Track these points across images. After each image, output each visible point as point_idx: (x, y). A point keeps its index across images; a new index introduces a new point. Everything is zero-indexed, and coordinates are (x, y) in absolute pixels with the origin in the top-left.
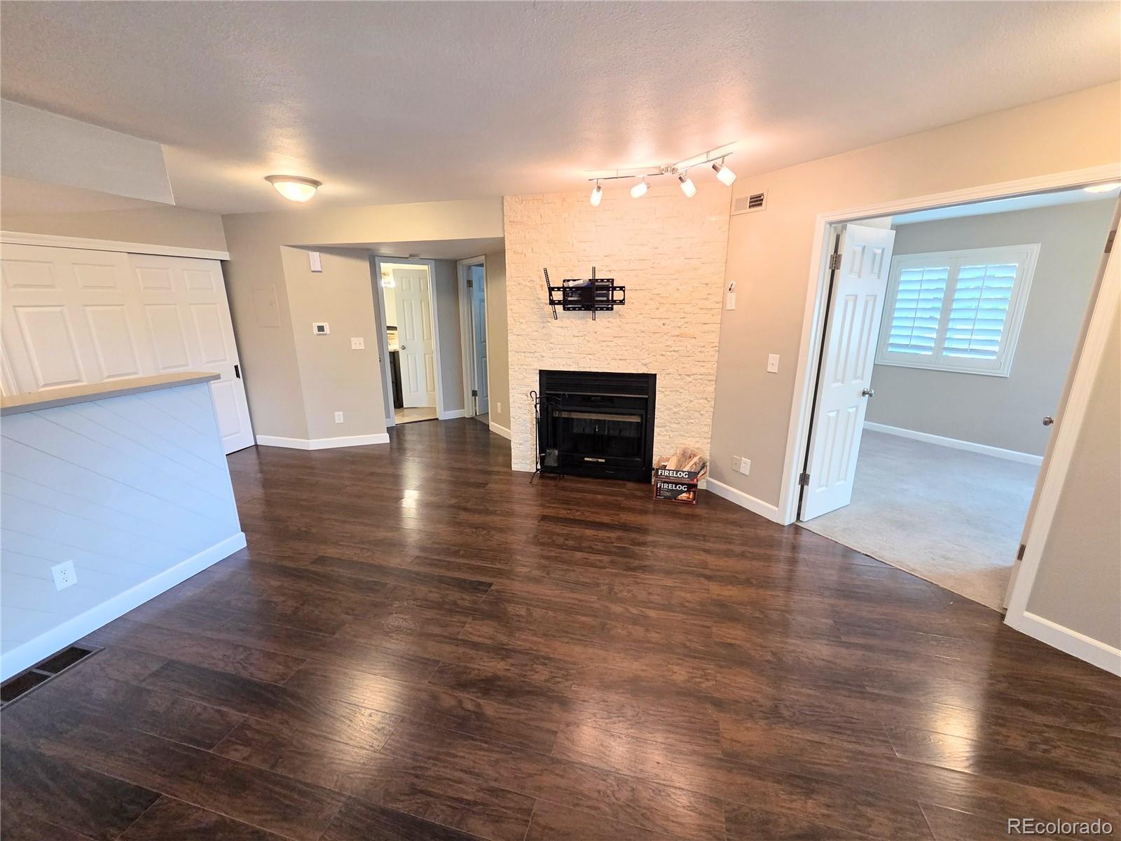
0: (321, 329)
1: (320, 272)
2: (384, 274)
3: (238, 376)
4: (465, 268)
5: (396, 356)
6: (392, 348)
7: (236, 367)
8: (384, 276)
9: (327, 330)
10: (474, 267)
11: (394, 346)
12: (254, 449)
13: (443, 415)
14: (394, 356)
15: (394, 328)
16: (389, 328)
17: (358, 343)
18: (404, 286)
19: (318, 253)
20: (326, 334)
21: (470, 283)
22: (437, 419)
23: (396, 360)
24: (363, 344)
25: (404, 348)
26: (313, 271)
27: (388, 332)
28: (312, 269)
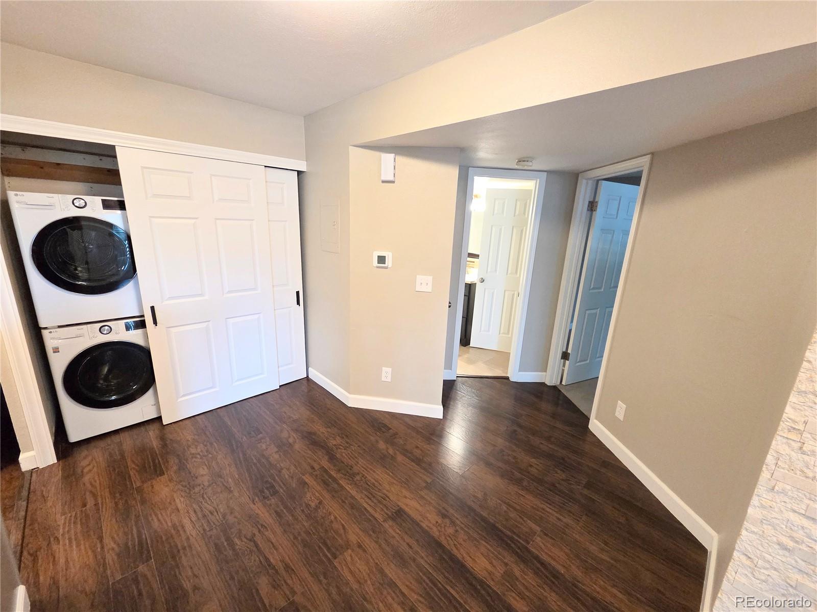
0: (382, 260)
1: (393, 182)
2: (476, 196)
3: (298, 303)
4: (590, 182)
5: (472, 288)
6: (469, 279)
7: (298, 293)
8: (476, 199)
9: (389, 262)
10: (604, 182)
11: (471, 277)
12: (305, 382)
13: (517, 375)
14: (470, 289)
15: (476, 256)
16: (471, 255)
17: (424, 283)
18: (496, 208)
19: (392, 155)
20: (386, 268)
21: (592, 206)
22: (507, 378)
23: (471, 294)
24: (430, 284)
25: (482, 281)
26: (383, 182)
27: (469, 259)
28: (383, 178)
